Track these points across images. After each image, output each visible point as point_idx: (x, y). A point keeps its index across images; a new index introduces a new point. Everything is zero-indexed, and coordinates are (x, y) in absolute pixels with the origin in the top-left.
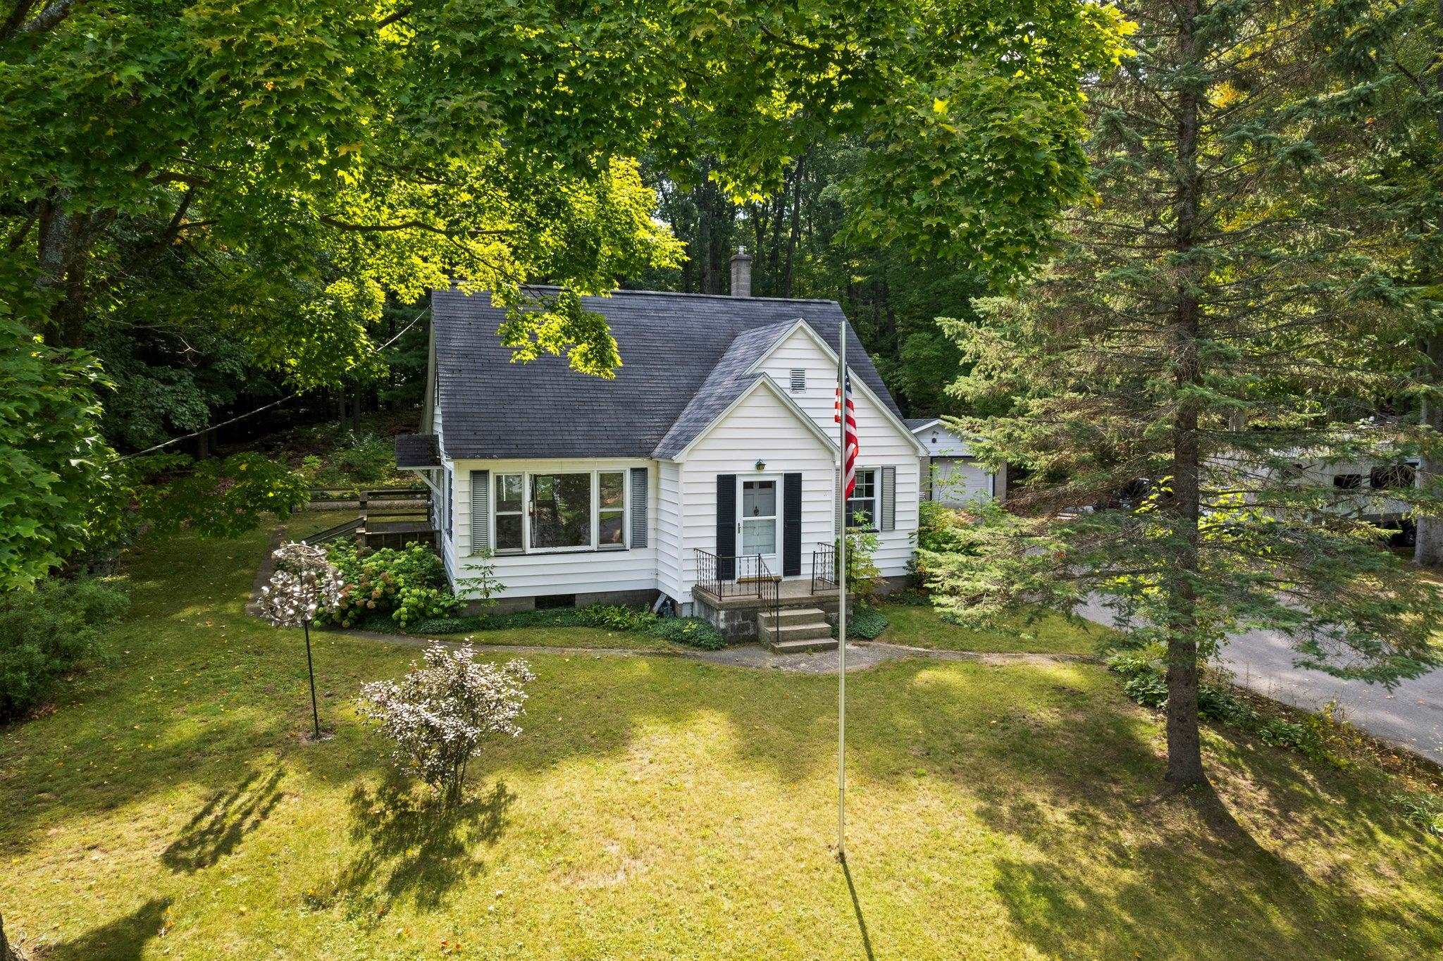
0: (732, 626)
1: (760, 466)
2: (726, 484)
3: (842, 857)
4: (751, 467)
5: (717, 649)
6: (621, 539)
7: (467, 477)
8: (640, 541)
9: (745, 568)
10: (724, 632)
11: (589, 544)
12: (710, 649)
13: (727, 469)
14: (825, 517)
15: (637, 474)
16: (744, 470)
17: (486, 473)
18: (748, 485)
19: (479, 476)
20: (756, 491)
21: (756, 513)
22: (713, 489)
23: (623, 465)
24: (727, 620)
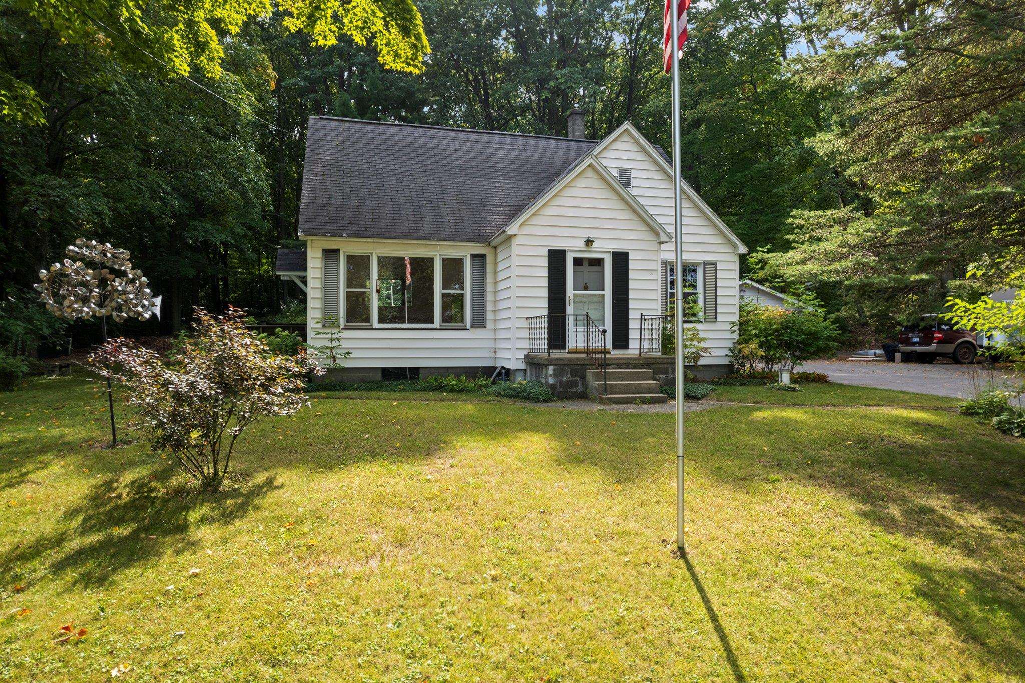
0: (561, 382)
1: (589, 242)
2: (556, 258)
3: (681, 552)
4: (581, 244)
5: (545, 401)
6: (462, 320)
7: (319, 255)
8: (479, 322)
9: (576, 338)
10: (552, 387)
11: (432, 322)
12: (538, 401)
13: (558, 245)
14: (652, 286)
15: (477, 260)
16: (574, 247)
17: (336, 252)
18: (578, 262)
19: (330, 255)
20: (586, 268)
21: (586, 288)
22: (545, 262)
23: (464, 251)
24: (555, 375)
